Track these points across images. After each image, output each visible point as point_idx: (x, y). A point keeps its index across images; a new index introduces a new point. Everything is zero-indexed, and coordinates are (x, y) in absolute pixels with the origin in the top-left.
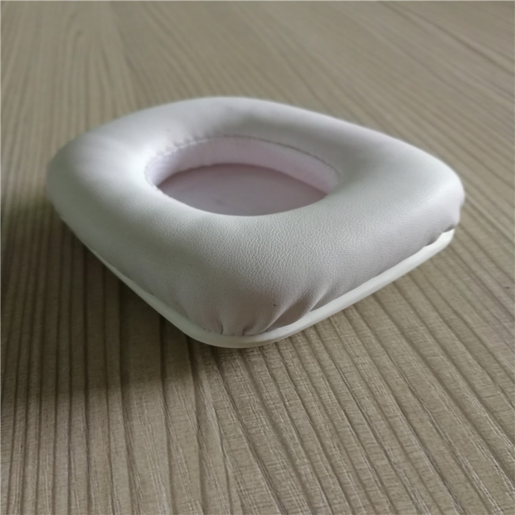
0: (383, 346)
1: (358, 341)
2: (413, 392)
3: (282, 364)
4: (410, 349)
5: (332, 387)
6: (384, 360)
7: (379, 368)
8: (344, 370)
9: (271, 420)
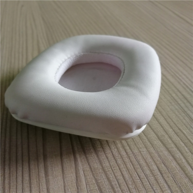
0: (151, 144)
1: (141, 141)
2: (164, 164)
3: (110, 151)
4: (162, 145)
5: (131, 162)
6: (152, 150)
7: (150, 153)
8: (136, 154)
9: (107, 176)
